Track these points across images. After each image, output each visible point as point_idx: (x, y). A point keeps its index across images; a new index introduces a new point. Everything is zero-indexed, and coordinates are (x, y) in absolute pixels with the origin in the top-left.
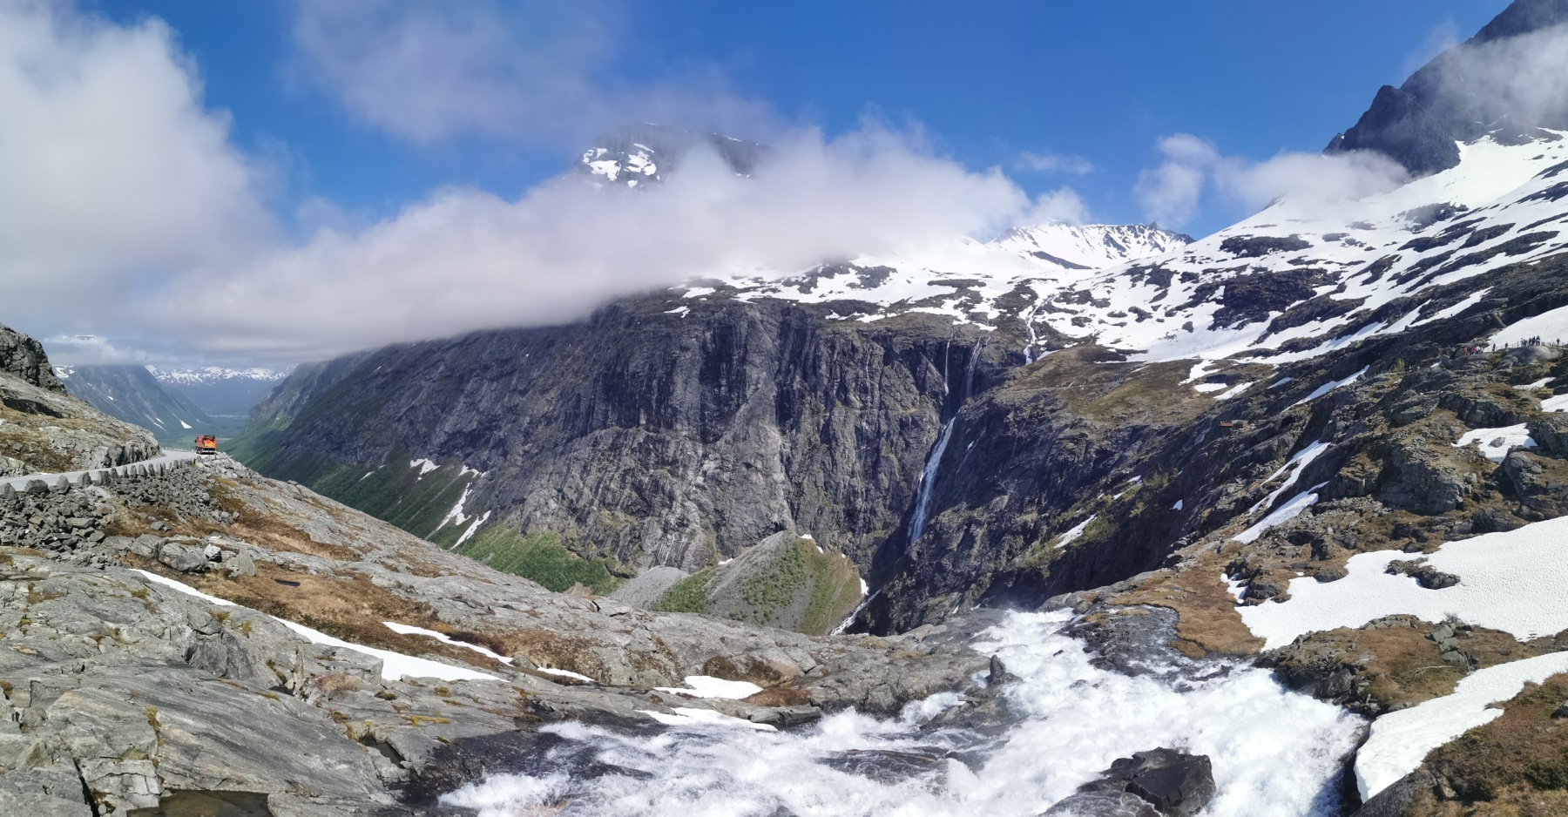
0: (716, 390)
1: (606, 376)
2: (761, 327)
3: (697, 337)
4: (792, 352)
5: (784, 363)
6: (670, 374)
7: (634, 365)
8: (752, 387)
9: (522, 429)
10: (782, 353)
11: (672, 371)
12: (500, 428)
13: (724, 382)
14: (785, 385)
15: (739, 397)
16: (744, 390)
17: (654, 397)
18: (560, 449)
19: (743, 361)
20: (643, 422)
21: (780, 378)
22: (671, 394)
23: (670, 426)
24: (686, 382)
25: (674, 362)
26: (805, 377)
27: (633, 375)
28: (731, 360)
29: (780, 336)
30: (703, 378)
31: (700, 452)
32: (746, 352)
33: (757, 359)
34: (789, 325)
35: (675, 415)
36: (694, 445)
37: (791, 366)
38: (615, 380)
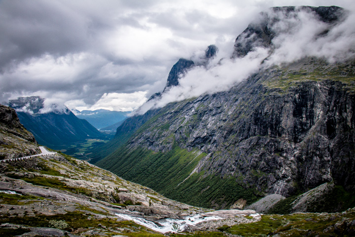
0: (301, 120)
1: (255, 114)
2: (320, 91)
3: (292, 97)
4: (335, 101)
5: (331, 107)
6: (280, 113)
7: (266, 109)
8: (317, 118)
9: (224, 136)
10: (330, 102)
11: (281, 112)
12: (215, 135)
13: (304, 116)
14: (331, 117)
15: (310, 122)
16: (313, 119)
17: (274, 123)
18: (237, 144)
19: (312, 106)
20: (269, 133)
21: (330, 114)
22: (281, 121)
23: (280, 135)
24: (287, 116)
25: (282, 108)
26: (341, 113)
27: (266, 113)
28: (307, 106)
29: (329, 94)
30: (295, 115)
31: (293, 146)
32: (314, 102)
33: (319, 105)
34: (334, 89)
35: (283, 130)
36: (291, 144)
37: (334, 108)
38: (259, 116)
